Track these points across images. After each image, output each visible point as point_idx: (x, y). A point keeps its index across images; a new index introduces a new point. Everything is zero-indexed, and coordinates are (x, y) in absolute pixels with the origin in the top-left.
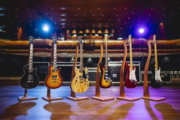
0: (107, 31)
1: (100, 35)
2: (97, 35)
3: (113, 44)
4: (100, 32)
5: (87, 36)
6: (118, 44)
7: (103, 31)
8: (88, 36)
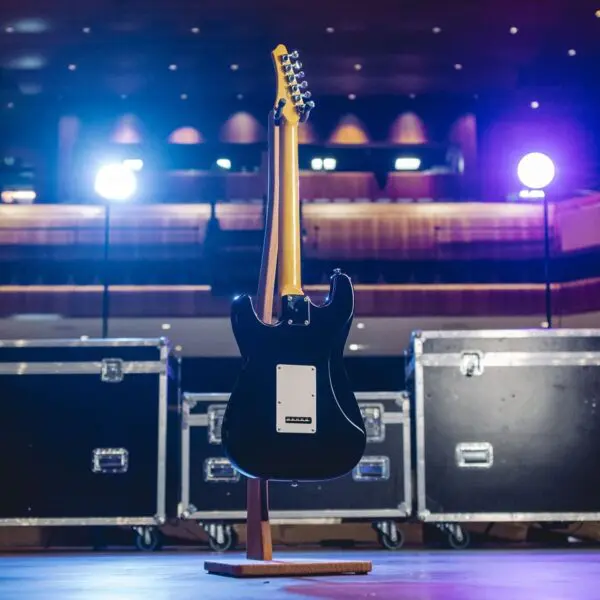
0: (410, 131)
1: (349, 158)
2: (330, 163)
3: (467, 236)
4: (350, 135)
5: (235, 167)
6: (510, 235)
7: (379, 125)
8: (244, 173)
